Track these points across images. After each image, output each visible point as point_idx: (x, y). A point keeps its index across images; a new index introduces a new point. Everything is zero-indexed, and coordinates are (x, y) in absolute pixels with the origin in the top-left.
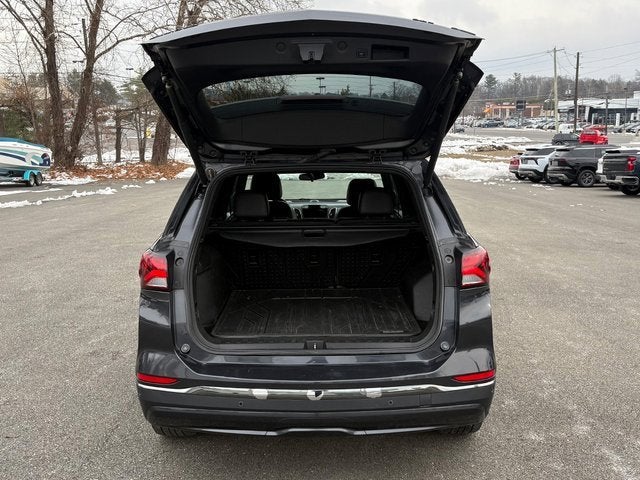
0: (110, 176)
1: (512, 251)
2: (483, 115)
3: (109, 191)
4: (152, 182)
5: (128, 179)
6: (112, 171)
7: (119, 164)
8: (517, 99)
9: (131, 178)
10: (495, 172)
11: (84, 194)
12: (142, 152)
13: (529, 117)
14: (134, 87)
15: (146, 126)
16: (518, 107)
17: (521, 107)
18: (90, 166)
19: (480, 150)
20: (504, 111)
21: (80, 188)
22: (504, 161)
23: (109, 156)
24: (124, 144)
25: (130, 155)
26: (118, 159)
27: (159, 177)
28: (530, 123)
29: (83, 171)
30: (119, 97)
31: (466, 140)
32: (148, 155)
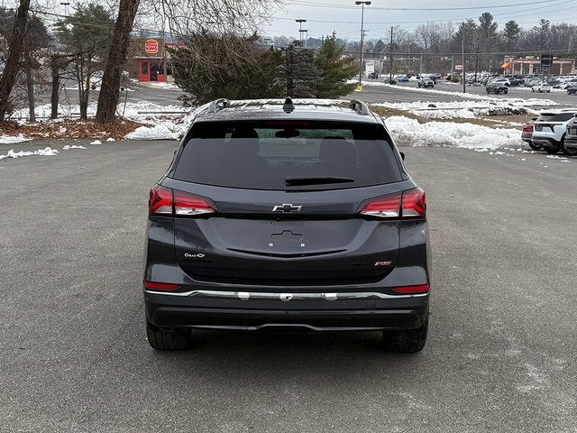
0: (47, 135)
1: (499, 222)
2: (501, 71)
3: (49, 152)
4: (97, 142)
5: (68, 139)
6: (49, 129)
7: (56, 121)
8: (544, 52)
9: (71, 137)
10: (504, 141)
11: (21, 154)
12: (84, 107)
13: (557, 74)
14: (70, 27)
15: (89, 76)
16: (542, 62)
17: (547, 62)
18: (22, 123)
19: (493, 114)
20: (526, 67)
21: (17, 147)
22: (517, 128)
23: (43, 111)
24: (61, 97)
25: (70, 110)
26: (54, 114)
27: (106, 138)
28: (558, 82)
29: (13, 128)
30: (50, 38)
31: (476, 101)
32: (92, 110)
